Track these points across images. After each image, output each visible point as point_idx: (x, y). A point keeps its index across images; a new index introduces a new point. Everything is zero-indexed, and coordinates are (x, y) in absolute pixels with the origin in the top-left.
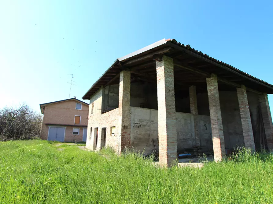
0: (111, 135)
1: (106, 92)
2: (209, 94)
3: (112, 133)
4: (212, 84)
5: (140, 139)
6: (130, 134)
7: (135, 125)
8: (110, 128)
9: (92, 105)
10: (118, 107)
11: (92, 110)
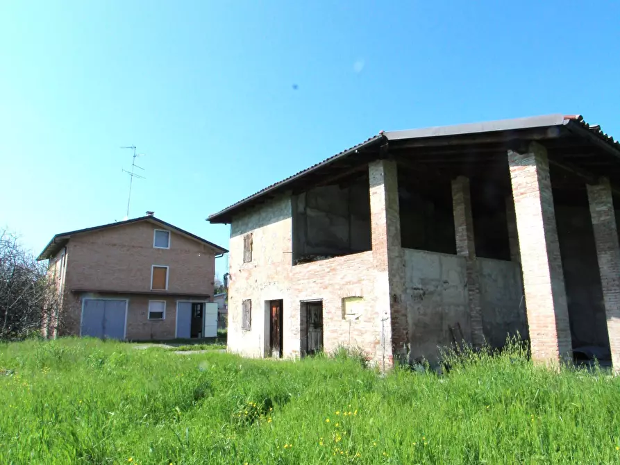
0: (344, 318)
1: (301, 208)
2: (594, 222)
3: (347, 312)
4: (603, 200)
5: (425, 326)
6: (405, 315)
7: (414, 293)
8: (340, 300)
9: (245, 240)
10: (370, 249)
11: (245, 252)
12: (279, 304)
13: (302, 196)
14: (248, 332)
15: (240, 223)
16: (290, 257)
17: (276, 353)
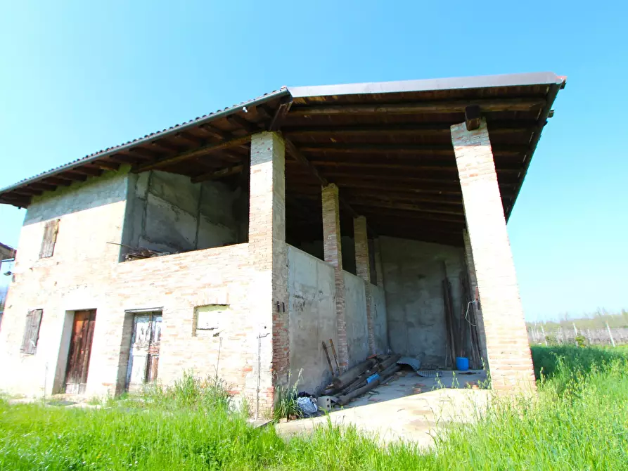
0: (195, 335)
1: (141, 191)
3: (199, 327)
5: (304, 343)
7: (295, 302)
8: (193, 310)
9: (47, 228)
10: (246, 240)
11: (43, 244)
12: (90, 315)
13: (144, 176)
14: (31, 356)
15: (43, 206)
16: (116, 250)
17: (72, 387)
